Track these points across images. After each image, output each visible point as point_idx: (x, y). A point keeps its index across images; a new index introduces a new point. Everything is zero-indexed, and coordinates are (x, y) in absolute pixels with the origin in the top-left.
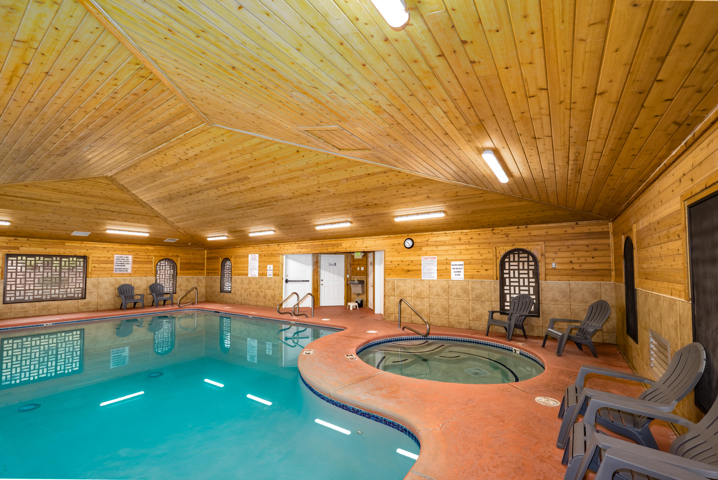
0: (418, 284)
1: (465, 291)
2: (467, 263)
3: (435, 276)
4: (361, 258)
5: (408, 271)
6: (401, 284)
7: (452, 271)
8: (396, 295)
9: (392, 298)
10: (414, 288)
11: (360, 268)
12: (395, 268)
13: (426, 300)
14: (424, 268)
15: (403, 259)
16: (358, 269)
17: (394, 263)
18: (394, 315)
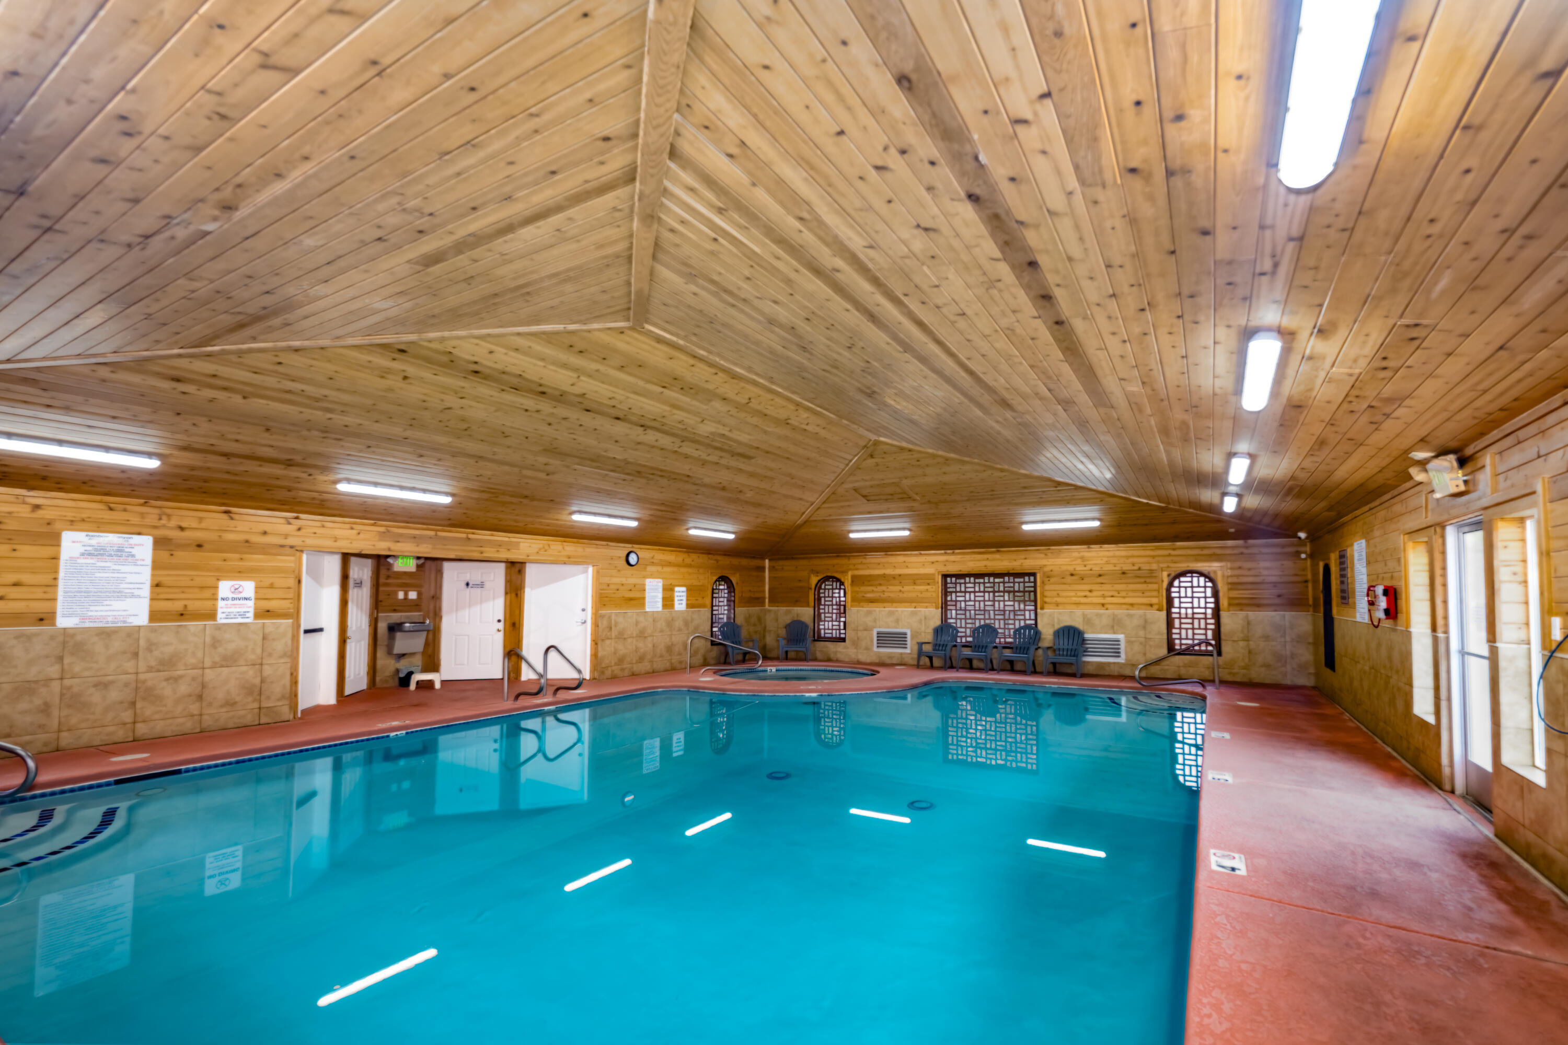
0: (641, 619)
1: (686, 623)
2: (690, 590)
3: (659, 607)
4: (413, 569)
5: (631, 599)
6: (621, 620)
7: (676, 599)
8: (613, 636)
9: (608, 642)
10: (637, 623)
11: (406, 594)
12: (613, 596)
13: (650, 639)
14: (649, 595)
15: (623, 580)
16: (401, 595)
17: (612, 587)
18: (610, 669)
